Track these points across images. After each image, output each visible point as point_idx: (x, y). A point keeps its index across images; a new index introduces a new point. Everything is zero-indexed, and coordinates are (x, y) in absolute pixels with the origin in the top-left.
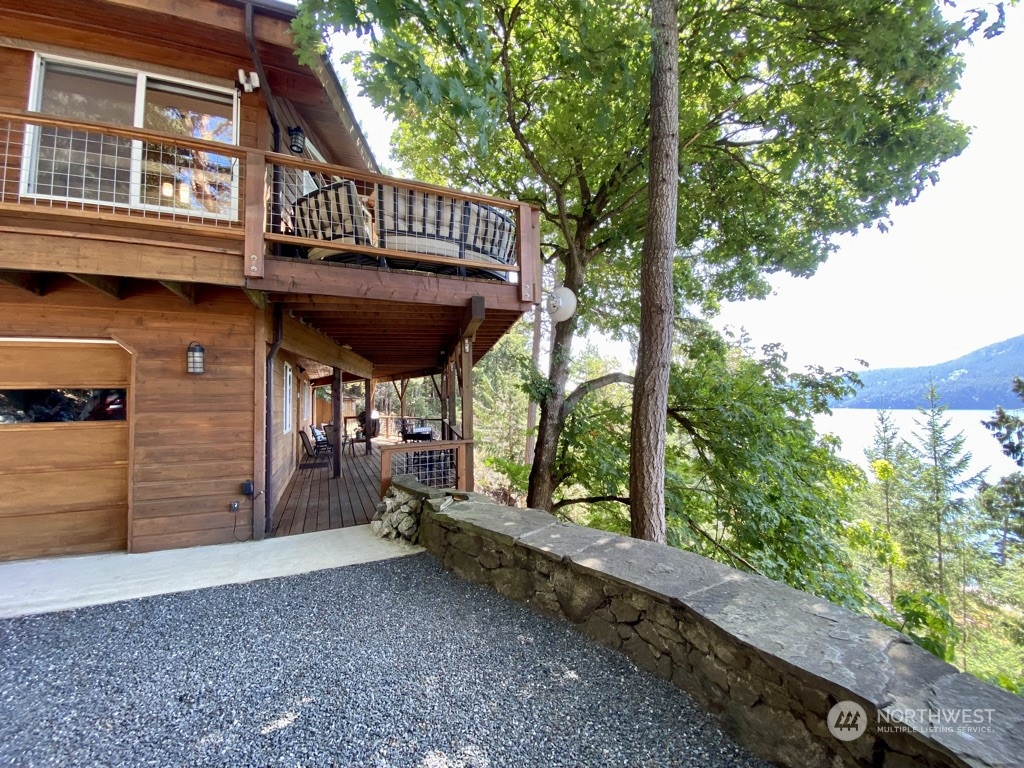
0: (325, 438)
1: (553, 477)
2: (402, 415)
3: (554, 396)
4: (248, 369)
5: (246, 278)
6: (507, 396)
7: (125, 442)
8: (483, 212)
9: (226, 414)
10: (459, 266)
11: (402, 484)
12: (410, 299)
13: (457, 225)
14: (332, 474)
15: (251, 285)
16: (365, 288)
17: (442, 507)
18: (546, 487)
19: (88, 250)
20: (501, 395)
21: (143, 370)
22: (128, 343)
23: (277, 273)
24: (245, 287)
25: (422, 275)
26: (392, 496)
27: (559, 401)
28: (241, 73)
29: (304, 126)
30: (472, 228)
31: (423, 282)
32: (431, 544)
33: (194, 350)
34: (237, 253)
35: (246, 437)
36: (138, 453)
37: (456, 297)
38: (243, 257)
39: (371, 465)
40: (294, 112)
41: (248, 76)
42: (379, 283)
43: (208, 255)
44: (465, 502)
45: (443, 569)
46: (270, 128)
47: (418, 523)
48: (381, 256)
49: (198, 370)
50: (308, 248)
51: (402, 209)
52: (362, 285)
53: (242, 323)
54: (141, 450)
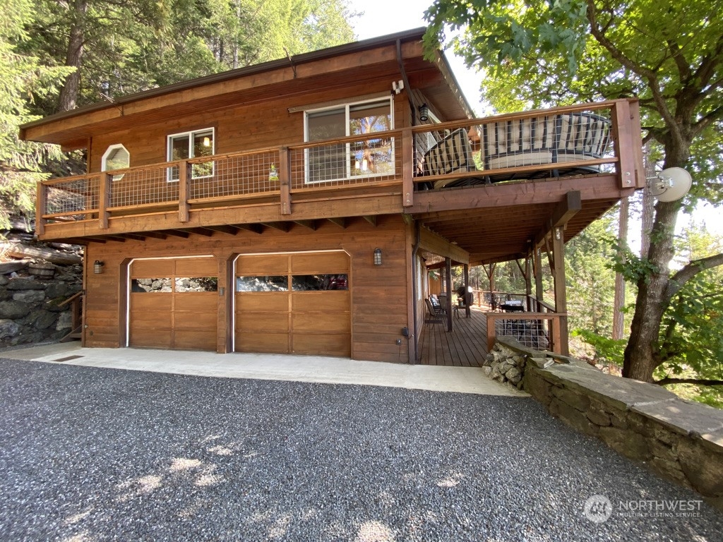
0: (438, 304)
1: (654, 355)
2: (491, 290)
3: (656, 275)
4: (403, 261)
5: (404, 207)
6: (589, 276)
7: (348, 301)
8: (575, 119)
9: (393, 287)
10: (552, 170)
11: (506, 342)
12: (511, 203)
13: (549, 136)
14: (446, 328)
15: (407, 211)
16: (476, 201)
17: (545, 366)
18: (646, 363)
19: (335, 206)
20: (582, 274)
21: (355, 264)
22: (349, 251)
23: (420, 201)
24: (403, 213)
25: (520, 183)
26: (498, 350)
27: (662, 280)
28: (394, 84)
29: (428, 102)
30: (564, 135)
31: (521, 188)
32: (536, 392)
33: (377, 252)
34: (399, 193)
35: (403, 301)
36: (354, 307)
37: (551, 195)
38: (402, 195)
39: (472, 326)
40: (421, 95)
41: (397, 84)
42: (486, 196)
43: (384, 198)
44: (566, 365)
45: (549, 414)
46: (410, 111)
47: (522, 374)
48: (486, 176)
49: (379, 263)
50: (434, 182)
51: (502, 136)
52: (474, 199)
53: (399, 234)
54: (356, 306)
